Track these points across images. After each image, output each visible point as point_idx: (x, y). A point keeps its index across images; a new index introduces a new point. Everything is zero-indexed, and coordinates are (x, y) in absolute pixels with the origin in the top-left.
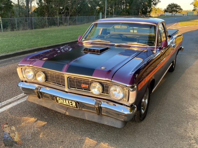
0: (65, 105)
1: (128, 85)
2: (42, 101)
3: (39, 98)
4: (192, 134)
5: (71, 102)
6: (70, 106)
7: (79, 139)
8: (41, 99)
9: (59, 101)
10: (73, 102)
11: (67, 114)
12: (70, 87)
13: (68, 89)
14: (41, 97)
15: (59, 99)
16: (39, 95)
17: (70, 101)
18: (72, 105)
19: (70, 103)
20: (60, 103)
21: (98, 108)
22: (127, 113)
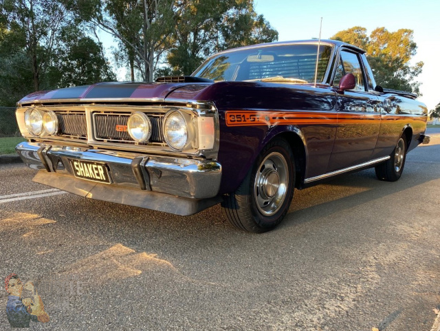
0: (88, 178)
1: (194, 102)
2: (55, 179)
3: (49, 171)
4: (376, 259)
5: (97, 169)
6: (95, 179)
7: (101, 244)
8: (52, 175)
9: (77, 171)
10: (99, 167)
11: (90, 196)
12: (98, 137)
13: (92, 140)
14: (51, 168)
15: (78, 166)
16: (45, 161)
17: (94, 166)
18: (98, 175)
19: (96, 172)
20: (80, 176)
21: (137, 169)
22: (195, 171)
